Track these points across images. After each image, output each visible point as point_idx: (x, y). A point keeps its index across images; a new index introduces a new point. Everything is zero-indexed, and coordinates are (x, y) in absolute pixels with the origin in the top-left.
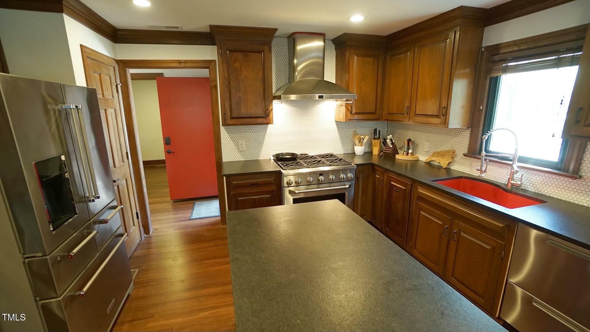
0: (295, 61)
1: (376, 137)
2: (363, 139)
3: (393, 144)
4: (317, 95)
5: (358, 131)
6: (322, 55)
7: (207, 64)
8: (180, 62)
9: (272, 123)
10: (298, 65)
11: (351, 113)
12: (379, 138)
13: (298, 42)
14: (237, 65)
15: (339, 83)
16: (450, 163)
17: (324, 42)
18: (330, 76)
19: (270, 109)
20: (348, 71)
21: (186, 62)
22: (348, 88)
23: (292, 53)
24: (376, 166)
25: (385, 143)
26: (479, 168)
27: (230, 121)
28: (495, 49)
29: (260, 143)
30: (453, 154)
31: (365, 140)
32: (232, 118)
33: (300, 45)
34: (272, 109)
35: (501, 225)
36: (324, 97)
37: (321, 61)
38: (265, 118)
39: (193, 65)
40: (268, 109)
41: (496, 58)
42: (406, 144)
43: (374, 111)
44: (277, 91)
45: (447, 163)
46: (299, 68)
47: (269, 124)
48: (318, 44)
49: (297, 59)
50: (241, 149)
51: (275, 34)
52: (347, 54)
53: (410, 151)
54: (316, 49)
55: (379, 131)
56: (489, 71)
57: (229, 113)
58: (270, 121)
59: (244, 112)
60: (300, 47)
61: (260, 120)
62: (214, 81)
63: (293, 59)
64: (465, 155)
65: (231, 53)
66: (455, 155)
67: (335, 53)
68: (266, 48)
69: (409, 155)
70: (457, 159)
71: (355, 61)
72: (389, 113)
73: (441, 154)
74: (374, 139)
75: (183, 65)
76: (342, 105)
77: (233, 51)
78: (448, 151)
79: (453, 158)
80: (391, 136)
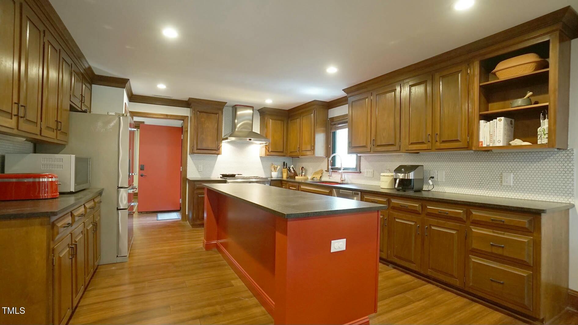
0: (236, 121)
1: (284, 167)
2: (277, 168)
3: (294, 170)
4: (248, 138)
5: (274, 163)
6: (251, 118)
7: (183, 118)
8: (167, 115)
9: (221, 154)
10: (238, 123)
11: (268, 151)
12: (287, 168)
13: (238, 110)
14: (203, 120)
15: (261, 134)
16: (321, 177)
17: (253, 111)
18: (257, 129)
19: (221, 145)
20: (267, 127)
21: (171, 116)
22: (267, 137)
23: (234, 116)
24: (283, 181)
25: (289, 170)
26: (329, 175)
27: (195, 151)
28: (332, 119)
29: (212, 167)
30: (321, 172)
31: (278, 168)
32: (197, 149)
33: (239, 111)
34: (221, 146)
35: (328, 192)
36: (252, 140)
37: (251, 122)
38: (217, 151)
39: (174, 118)
40: (219, 146)
41: (333, 123)
42: (301, 169)
43: (282, 151)
44: (224, 136)
45: (320, 177)
46: (238, 126)
47: (219, 154)
48: (250, 111)
49: (237, 120)
50: (199, 170)
51: (226, 105)
52: (266, 118)
53: (303, 174)
54: (248, 115)
55: (286, 163)
56: (331, 129)
57: (195, 146)
58: (220, 152)
59: (204, 146)
60: (239, 113)
61: (214, 152)
62: (186, 128)
63: (235, 119)
64: (326, 171)
65: (200, 113)
66: (323, 172)
67: (260, 117)
68: (220, 112)
69: (303, 176)
70: (324, 174)
71: (270, 122)
72: (291, 152)
73: (316, 173)
74: (284, 168)
75: (169, 117)
76: (263, 147)
77: (202, 112)
78: (320, 171)
79: (322, 174)
80: (292, 165)
